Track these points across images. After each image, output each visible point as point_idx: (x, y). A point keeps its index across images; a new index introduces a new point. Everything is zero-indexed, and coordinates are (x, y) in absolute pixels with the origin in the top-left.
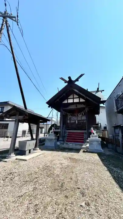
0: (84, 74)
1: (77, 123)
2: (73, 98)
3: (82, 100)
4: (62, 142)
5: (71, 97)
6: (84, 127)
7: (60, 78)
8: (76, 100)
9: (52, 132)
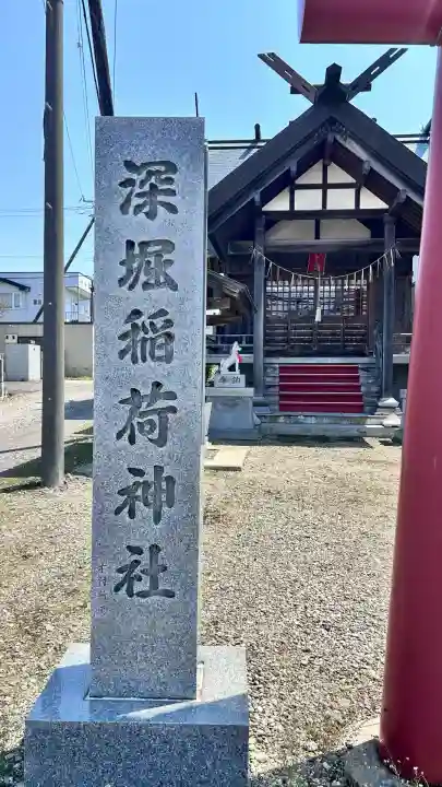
1: (318, 318)
2: (325, 187)
3: (370, 202)
5: (314, 175)
6: (352, 341)
7: (262, 56)
8: (342, 200)
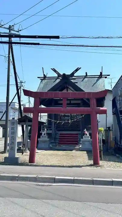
0: (80, 68)
4: (55, 144)
9: (45, 134)
